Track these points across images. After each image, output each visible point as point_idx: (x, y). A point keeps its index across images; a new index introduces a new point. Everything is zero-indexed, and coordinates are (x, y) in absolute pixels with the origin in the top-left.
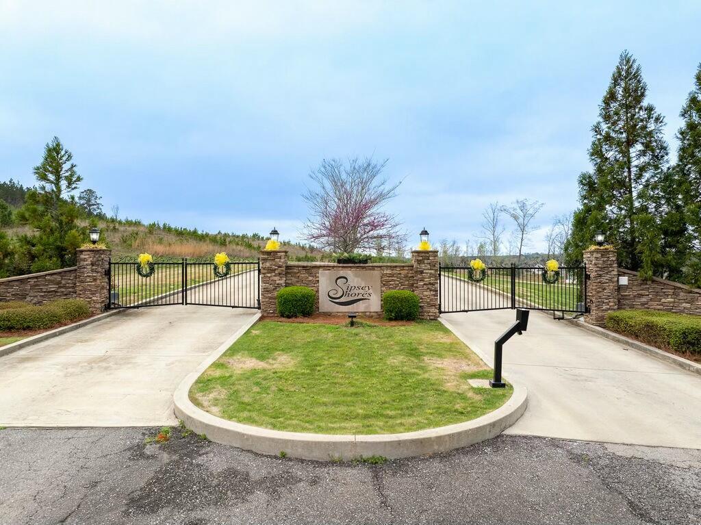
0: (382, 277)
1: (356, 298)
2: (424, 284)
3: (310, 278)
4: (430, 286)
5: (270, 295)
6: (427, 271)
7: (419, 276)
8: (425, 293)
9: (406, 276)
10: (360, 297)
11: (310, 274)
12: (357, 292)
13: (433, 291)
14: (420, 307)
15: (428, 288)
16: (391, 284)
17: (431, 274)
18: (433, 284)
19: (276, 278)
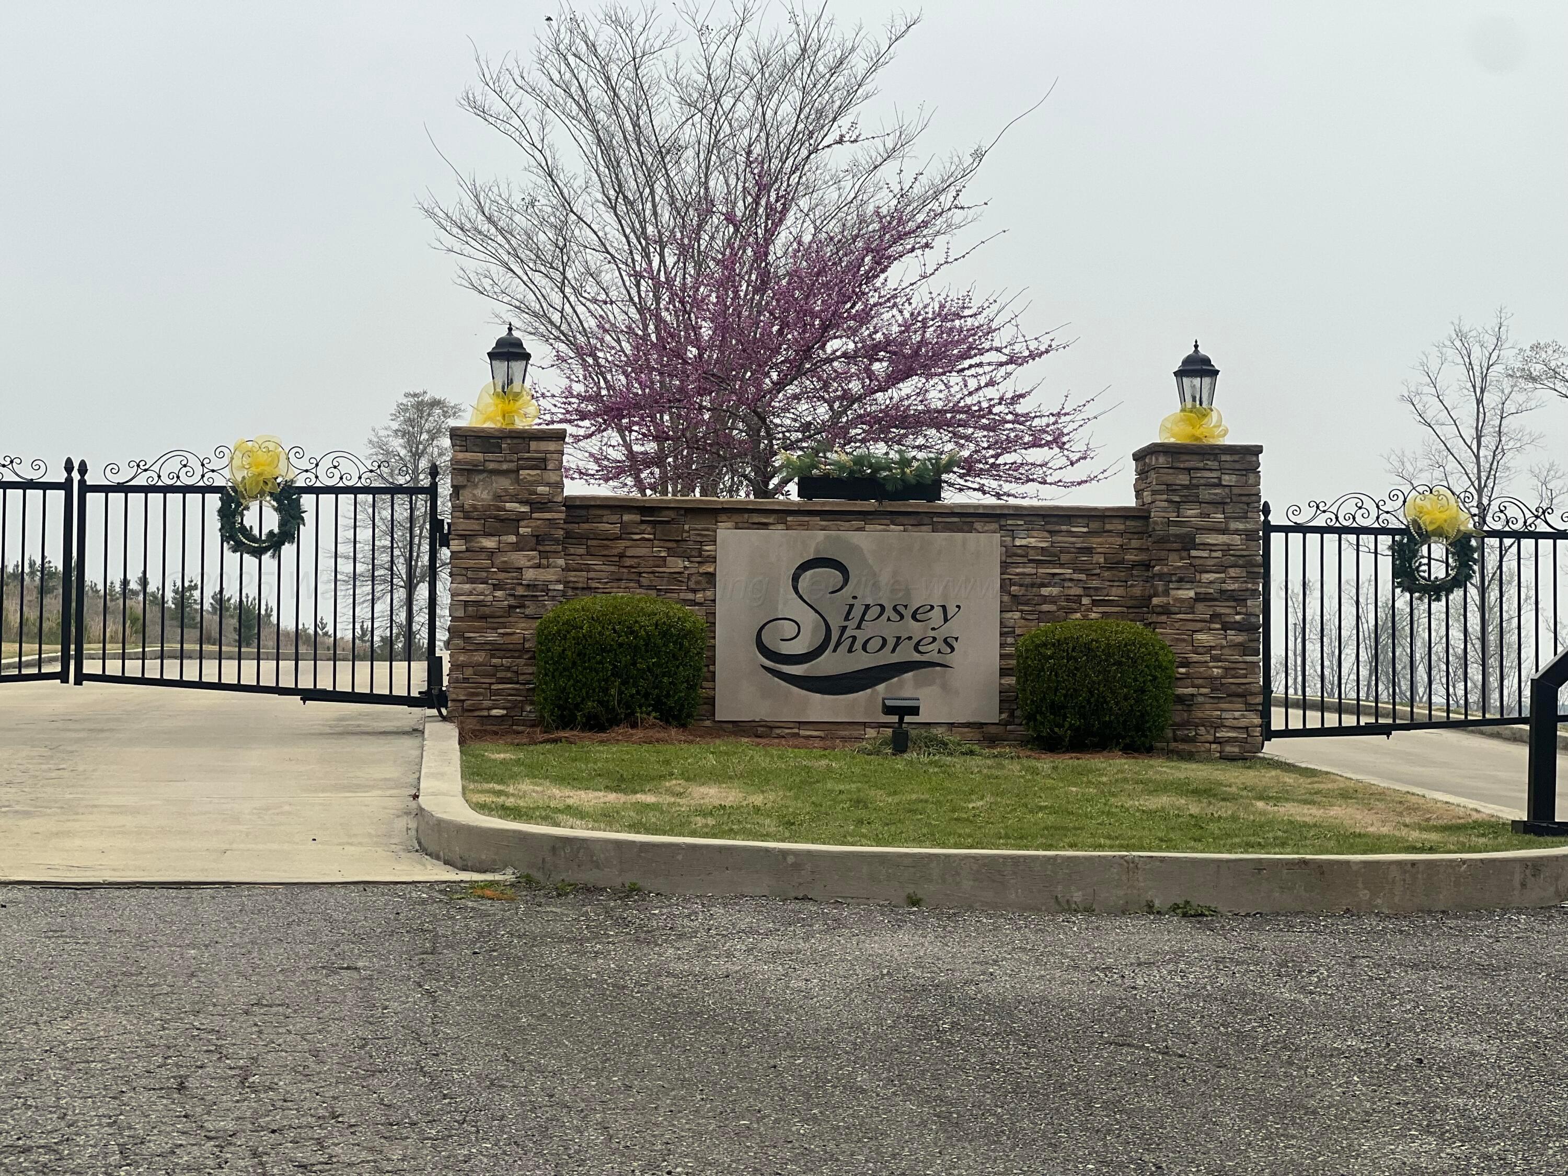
0: (1004, 566)
1: (887, 658)
2: (1199, 598)
3: (677, 564)
4: (1223, 609)
5: (491, 637)
6: (1212, 539)
7: (1176, 562)
8: (1202, 638)
9: (1113, 564)
10: (906, 654)
11: (677, 547)
12: (890, 631)
13: (1240, 627)
14: (1180, 699)
15: (1215, 617)
16: (1046, 599)
17: (1227, 549)
18: (1237, 599)
19: (520, 559)
